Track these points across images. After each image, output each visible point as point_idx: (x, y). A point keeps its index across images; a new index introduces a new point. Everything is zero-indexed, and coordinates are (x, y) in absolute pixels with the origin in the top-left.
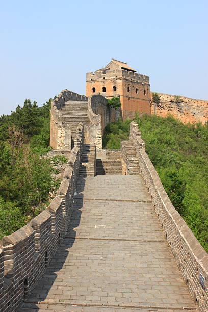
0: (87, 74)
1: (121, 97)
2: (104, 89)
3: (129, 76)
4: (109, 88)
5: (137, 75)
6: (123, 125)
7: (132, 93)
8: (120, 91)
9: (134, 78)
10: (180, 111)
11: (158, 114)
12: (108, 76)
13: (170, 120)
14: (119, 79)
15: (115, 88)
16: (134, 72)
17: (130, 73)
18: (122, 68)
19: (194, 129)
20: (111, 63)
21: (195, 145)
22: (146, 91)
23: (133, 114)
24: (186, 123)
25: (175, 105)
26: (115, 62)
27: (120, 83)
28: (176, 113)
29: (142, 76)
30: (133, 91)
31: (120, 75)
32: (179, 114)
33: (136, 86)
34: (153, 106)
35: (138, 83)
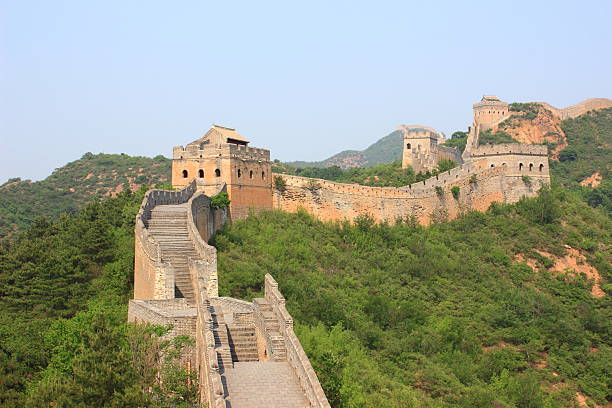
1: (229, 187)
2: (202, 174)
3: (239, 153)
4: (210, 171)
5: (251, 149)
6: (234, 231)
7: (245, 179)
8: (226, 177)
9: (247, 154)
10: (318, 201)
11: (284, 208)
12: (209, 153)
13: (302, 216)
14: (225, 158)
15: (218, 172)
16: (245, 143)
17: (242, 148)
18: (229, 140)
19: (338, 230)
20: (211, 131)
21: (342, 257)
22: (266, 174)
23: (247, 211)
24: (328, 220)
25: (309, 194)
26: (217, 129)
27: (226, 165)
28: (312, 205)
29: (258, 150)
30: (245, 176)
31: (226, 152)
32: (316, 206)
33: (251, 167)
34: (275, 195)
35: (253, 162)
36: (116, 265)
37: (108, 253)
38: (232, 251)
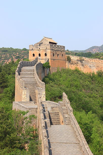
0: (30, 46)
1: (50, 60)
2: (40, 55)
3: (53, 47)
4: (43, 54)
5: (58, 46)
6: (51, 76)
8: (49, 56)
9: (56, 48)
10: (83, 65)
11: (70, 68)
12: (42, 47)
13: (77, 71)
14: (49, 49)
15: (46, 55)
16: (56, 44)
17: (55, 46)
18: (50, 43)
19: (90, 76)
20: (43, 39)
21: (92, 86)
22: (63, 55)
23: (56, 69)
24: (86, 72)
25: (79, 62)
26: (46, 39)
27: (49, 52)
28: (80, 67)
29: (61, 46)
30: (56, 56)
31: (49, 47)
32: (82, 67)
33: (58, 53)
34: (67, 63)
35: (59, 50)
36: (8, 89)
37: (5, 84)
38: (51, 84)
